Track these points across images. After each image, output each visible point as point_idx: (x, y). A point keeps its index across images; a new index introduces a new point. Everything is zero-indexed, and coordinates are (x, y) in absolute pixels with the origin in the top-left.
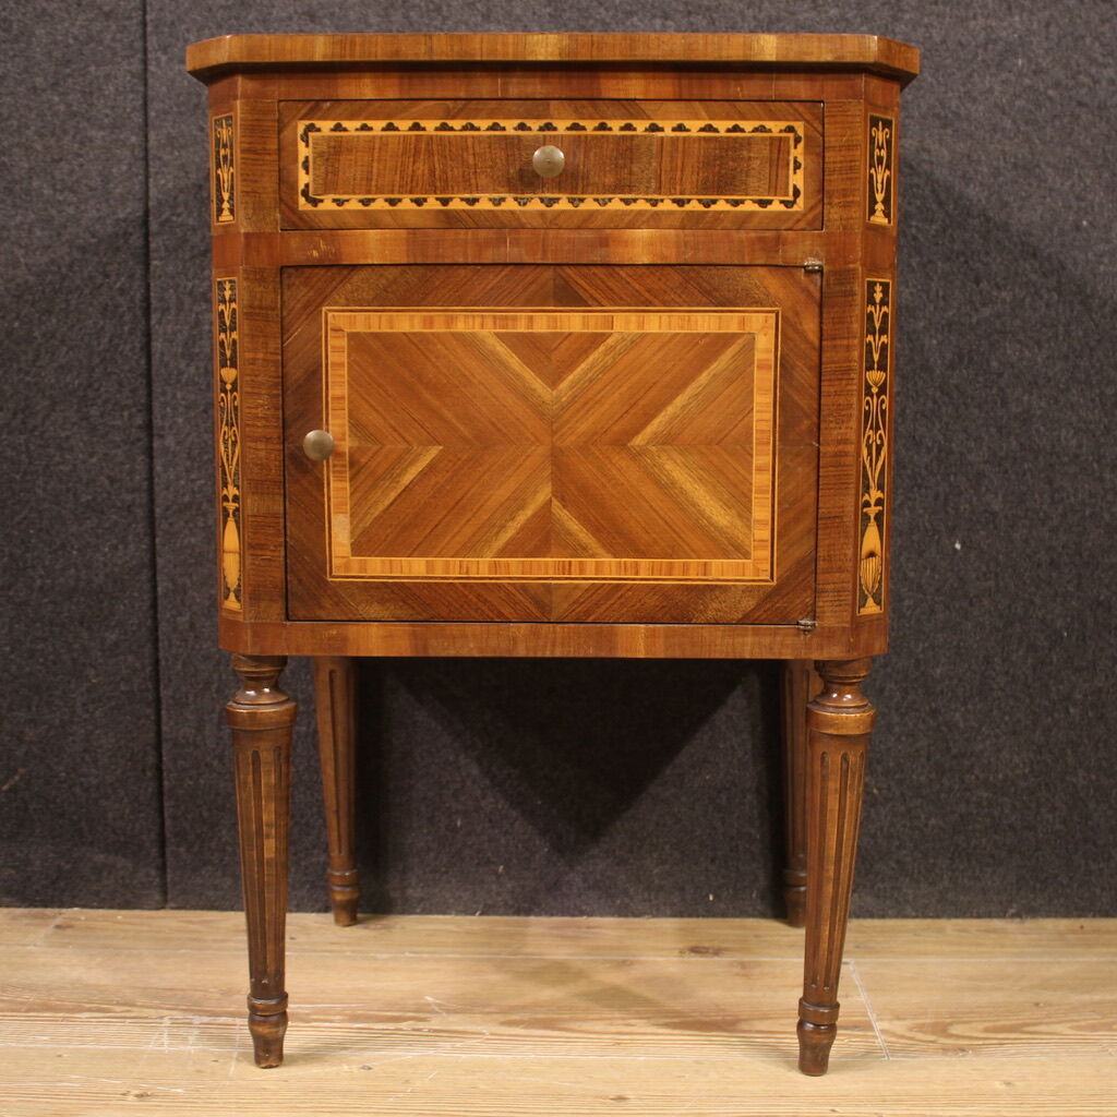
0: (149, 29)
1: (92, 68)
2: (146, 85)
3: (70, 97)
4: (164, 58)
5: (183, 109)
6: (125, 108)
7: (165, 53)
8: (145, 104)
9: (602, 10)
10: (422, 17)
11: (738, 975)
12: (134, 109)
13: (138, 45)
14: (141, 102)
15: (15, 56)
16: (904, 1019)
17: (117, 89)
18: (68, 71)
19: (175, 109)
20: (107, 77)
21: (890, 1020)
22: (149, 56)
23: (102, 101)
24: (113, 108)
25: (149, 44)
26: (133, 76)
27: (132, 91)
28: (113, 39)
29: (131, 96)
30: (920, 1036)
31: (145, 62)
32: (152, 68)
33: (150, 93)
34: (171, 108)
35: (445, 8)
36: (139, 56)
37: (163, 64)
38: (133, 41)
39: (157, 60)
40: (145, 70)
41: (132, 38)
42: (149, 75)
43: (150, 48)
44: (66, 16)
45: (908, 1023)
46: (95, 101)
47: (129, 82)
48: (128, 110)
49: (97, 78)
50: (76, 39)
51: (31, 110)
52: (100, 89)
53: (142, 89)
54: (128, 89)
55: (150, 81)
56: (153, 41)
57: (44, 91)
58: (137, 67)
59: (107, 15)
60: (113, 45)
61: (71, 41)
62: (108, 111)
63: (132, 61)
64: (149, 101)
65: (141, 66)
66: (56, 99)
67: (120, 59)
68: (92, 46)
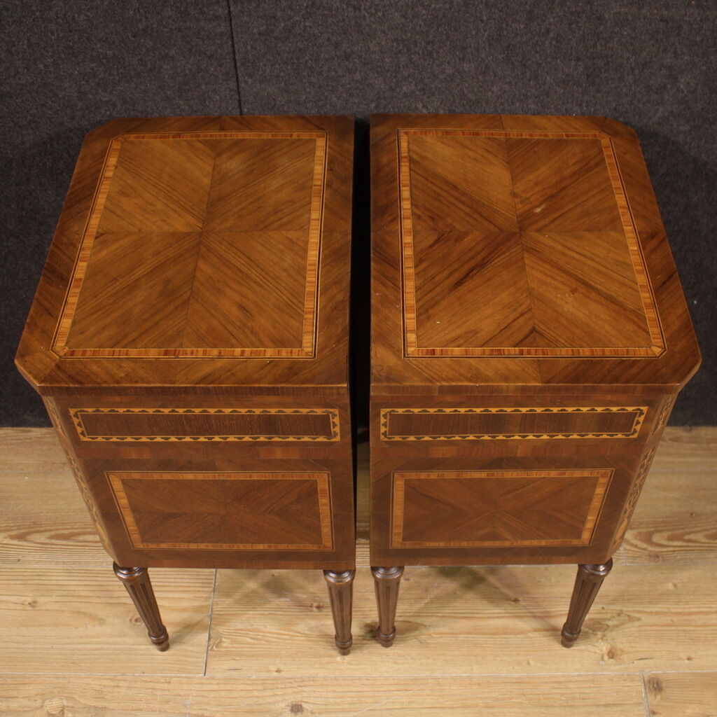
0: (238, 64)
1: (203, 87)
2: (239, 93)
3: (192, 102)
4: (250, 80)
7: (251, 77)
9: (538, 55)
10: (420, 59)
12: (233, 108)
13: (232, 73)
18: (188, 87)
20: (214, 91)
22: (240, 79)
23: (212, 104)
25: (239, 72)
26: (230, 91)
27: (231, 99)
29: (231, 102)
31: (238, 82)
32: (242, 85)
33: (243, 99)
35: (435, 54)
36: (235, 79)
37: (250, 84)
38: (228, 72)
39: (246, 82)
40: (238, 87)
41: (228, 70)
42: (241, 90)
43: (240, 75)
44: (181, 58)
46: (207, 103)
48: (230, 109)
49: (208, 92)
50: (190, 70)
52: (210, 98)
53: (237, 97)
55: (242, 93)
56: (241, 71)
58: (233, 85)
59: (210, 58)
60: (215, 73)
61: (188, 72)
63: (229, 82)
64: (242, 103)
65: (235, 84)
66: (182, 102)
67: (221, 82)
68: (202, 74)
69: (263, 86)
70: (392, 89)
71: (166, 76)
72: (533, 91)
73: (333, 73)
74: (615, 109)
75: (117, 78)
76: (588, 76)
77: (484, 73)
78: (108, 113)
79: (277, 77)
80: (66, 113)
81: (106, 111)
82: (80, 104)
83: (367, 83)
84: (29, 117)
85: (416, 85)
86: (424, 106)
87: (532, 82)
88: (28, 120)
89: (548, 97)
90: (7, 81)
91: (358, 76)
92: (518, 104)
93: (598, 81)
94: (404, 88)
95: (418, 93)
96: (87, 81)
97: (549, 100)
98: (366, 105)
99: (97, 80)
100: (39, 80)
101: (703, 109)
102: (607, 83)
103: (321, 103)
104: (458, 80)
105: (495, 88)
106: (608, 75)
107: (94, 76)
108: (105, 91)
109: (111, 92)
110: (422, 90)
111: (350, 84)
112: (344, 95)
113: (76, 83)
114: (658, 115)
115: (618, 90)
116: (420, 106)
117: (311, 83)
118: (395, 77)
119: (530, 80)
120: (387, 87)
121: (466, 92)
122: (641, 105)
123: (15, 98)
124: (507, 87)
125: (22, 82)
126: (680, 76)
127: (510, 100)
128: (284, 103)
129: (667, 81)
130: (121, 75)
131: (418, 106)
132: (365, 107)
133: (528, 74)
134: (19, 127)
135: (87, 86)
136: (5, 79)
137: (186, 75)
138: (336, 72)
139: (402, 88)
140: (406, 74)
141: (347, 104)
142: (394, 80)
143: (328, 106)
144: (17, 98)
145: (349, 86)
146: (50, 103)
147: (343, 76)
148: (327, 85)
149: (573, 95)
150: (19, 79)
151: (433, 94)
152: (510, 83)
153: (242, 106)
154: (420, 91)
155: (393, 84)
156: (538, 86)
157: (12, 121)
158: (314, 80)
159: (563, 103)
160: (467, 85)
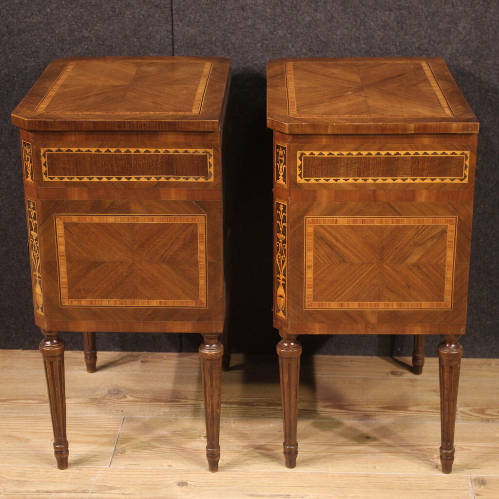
0: (174, 12)
1: (150, 28)
2: (173, 34)
3: (142, 40)
4: (181, 24)
5: (189, 45)
6: (164, 45)
7: (181, 22)
8: (173, 43)
9: (364, 8)
10: (289, 10)
11: (409, 385)
12: (168, 45)
13: (169, 18)
14: (171, 42)
15: (117, 22)
16: (469, 406)
17: (161, 37)
18: (140, 29)
19: (186, 45)
20: (157, 32)
21: (464, 407)
22: (174, 23)
23: (155, 41)
24: (159, 44)
25: (174, 18)
26: (168, 32)
27: (167, 38)
28: (159, 16)
29: (167, 40)
30: (474, 414)
31: (172, 25)
32: (175, 28)
33: (175, 38)
34: (184, 45)
35: (298, 7)
36: (170, 23)
37: (180, 27)
38: (167, 17)
39: (178, 25)
40: (173, 28)
41: (167, 16)
42: (174, 31)
44: (138, 6)
45: (470, 408)
46: (152, 42)
47: (166, 34)
48: (166, 45)
49: (153, 32)
50: (143, 15)
51: (125, 44)
52: (154, 37)
53: (171, 36)
54: (166, 37)
55: (175, 33)
56: (175, 17)
57: (130, 37)
58: (169, 28)
59: (156, 6)
61: (141, 17)
62: (157, 45)
63: (167, 25)
64: (174, 42)
65: (171, 27)
66: (135, 40)
67: (162, 24)
68: (150, 19)
69: (189, 28)
70: (271, 33)
71: (127, 20)
72: (363, 34)
73: (234, 20)
74: (419, 48)
75: (96, 20)
76: (398, 23)
77: (330, 21)
78: (86, 47)
79: (198, 22)
80: (58, 46)
81: (85, 45)
82: (69, 39)
83: (255, 28)
84: (34, 47)
85: (287, 30)
86: (293, 46)
87: (362, 27)
88: (33, 50)
89: (373, 39)
90: (25, 20)
91: (249, 23)
92: (354, 45)
93: (405, 26)
94: (280, 32)
95: (288, 36)
96: (76, 22)
97: (374, 41)
98: (255, 44)
99: (82, 21)
100: (45, 20)
101: (478, 47)
102: (411, 28)
103: (225, 43)
104: (314, 26)
105: (338, 32)
106: (411, 22)
107: (82, 18)
108: (87, 30)
109: (90, 31)
110: (291, 33)
111: (244, 28)
112: (241, 37)
113: (69, 23)
114: (448, 52)
115: (419, 33)
116: (290, 46)
117: (219, 27)
118: (274, 23)
119: (360, 26)
120: (268, 31)
121: (319, 35)
122: (436, 45)
123: (27, 33)
124: (345, 31)
125: (34, 21)
126: (458, 22)
127: (348, 42)
128: (201, 42)
129: (451, 26)
130: (98, 18)
131: (288, 46)
132: (254, 46)
133: (359, 21)
134: (26, 56)
135: (75, 26)
136: (23, 19)
137: (140, 19)
138: (236, 19)
139: (278, 32)
140: (280, 21)
141: (242, 43)
142: (273, 26)
143: (230, 45)
144: (29, 34)
145: (243, 30)
146: (49, 38)
147: (240, 22)
148: (230, 29)
149: (390, 37)
150: (33, 19)
151: (298, 36)
152: (347, 28)
153: (174, 44)
154: (290, 34)
155: (272, 29)
156: (366, 31)
157: (22, 51)
158: (222, 25)
159: (384, 44)
160: (320, 30)
